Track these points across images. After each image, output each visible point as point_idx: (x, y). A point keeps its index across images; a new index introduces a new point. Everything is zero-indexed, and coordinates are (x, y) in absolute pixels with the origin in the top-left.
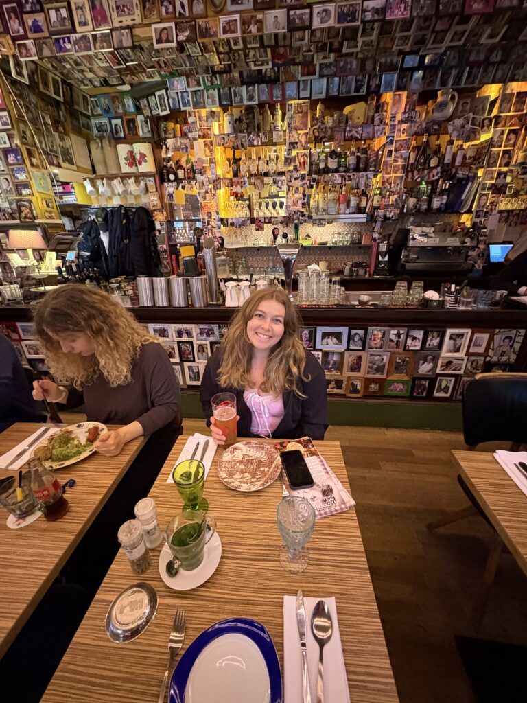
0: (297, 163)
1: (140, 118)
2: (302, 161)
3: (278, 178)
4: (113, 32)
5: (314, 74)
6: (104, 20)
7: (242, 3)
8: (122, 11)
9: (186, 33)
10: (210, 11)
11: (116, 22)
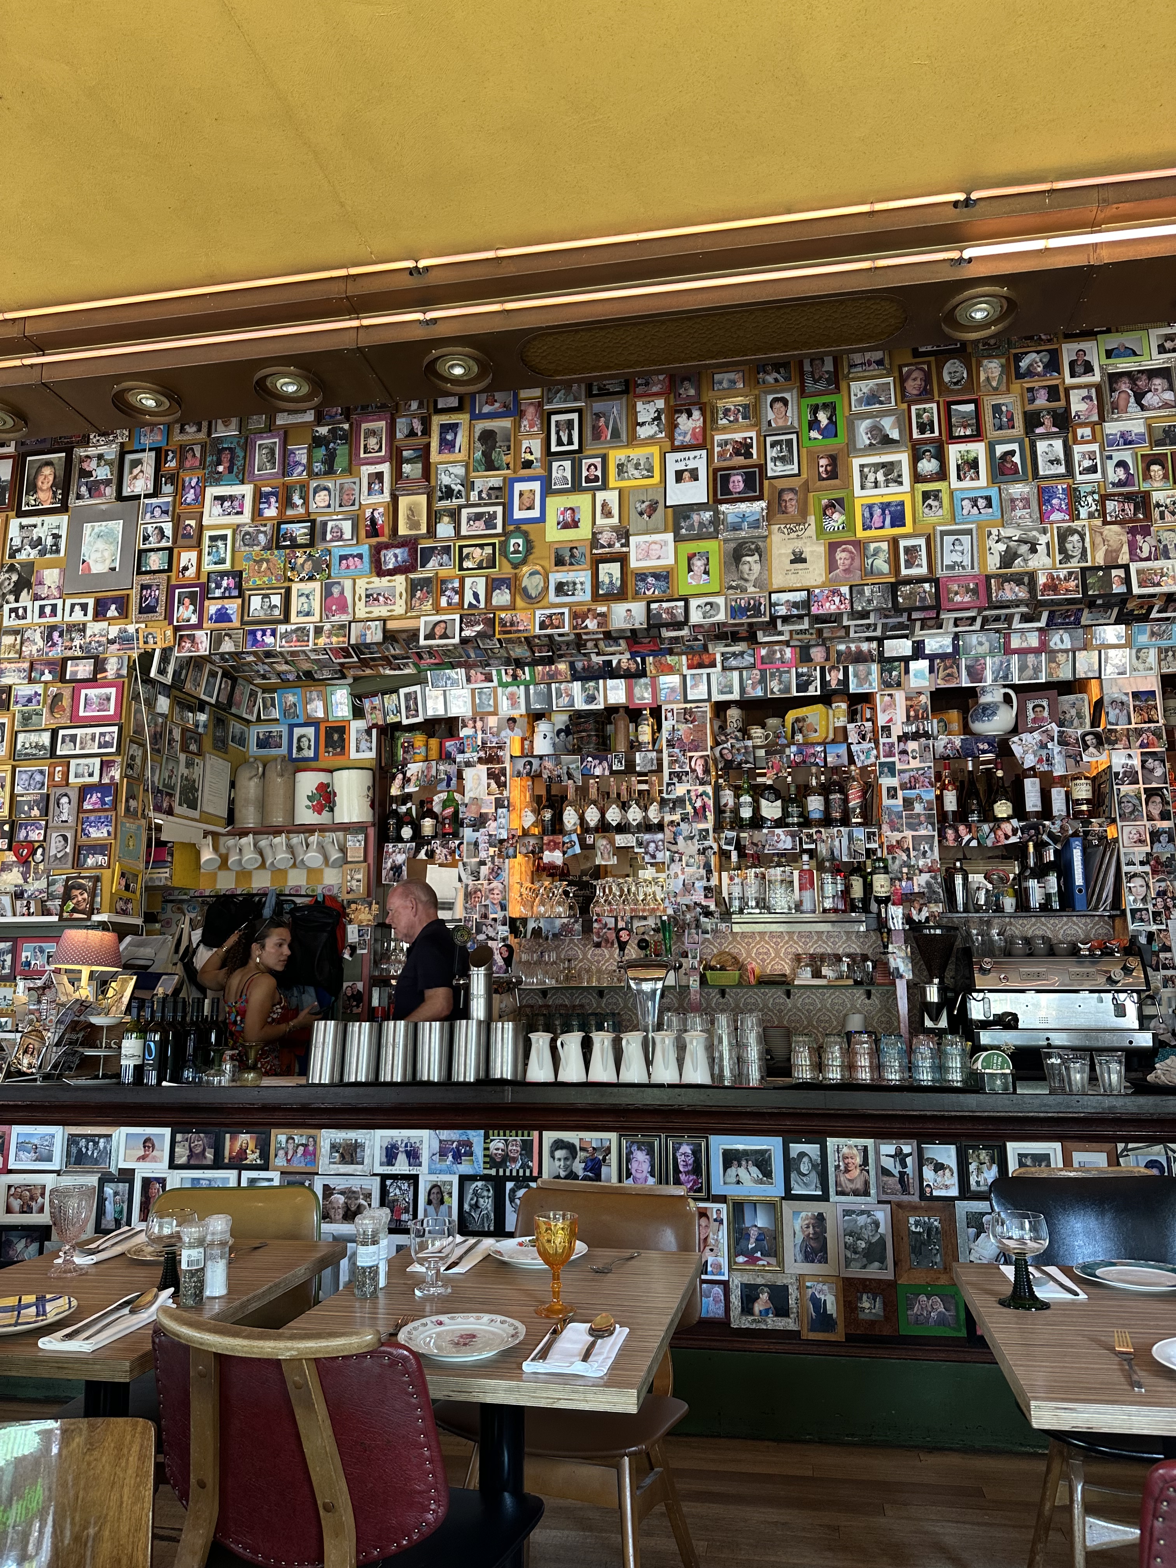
0: (689, 809)
1: (357, 726)
2: (698, 804)
3: (647, 837)
4: (353, 625)
5: (713, 665)
6: (343, 608)
7: (573, 594)
8: (375, 600)
9: (478, 628)
10: (520, 603)
11: (361, 613)
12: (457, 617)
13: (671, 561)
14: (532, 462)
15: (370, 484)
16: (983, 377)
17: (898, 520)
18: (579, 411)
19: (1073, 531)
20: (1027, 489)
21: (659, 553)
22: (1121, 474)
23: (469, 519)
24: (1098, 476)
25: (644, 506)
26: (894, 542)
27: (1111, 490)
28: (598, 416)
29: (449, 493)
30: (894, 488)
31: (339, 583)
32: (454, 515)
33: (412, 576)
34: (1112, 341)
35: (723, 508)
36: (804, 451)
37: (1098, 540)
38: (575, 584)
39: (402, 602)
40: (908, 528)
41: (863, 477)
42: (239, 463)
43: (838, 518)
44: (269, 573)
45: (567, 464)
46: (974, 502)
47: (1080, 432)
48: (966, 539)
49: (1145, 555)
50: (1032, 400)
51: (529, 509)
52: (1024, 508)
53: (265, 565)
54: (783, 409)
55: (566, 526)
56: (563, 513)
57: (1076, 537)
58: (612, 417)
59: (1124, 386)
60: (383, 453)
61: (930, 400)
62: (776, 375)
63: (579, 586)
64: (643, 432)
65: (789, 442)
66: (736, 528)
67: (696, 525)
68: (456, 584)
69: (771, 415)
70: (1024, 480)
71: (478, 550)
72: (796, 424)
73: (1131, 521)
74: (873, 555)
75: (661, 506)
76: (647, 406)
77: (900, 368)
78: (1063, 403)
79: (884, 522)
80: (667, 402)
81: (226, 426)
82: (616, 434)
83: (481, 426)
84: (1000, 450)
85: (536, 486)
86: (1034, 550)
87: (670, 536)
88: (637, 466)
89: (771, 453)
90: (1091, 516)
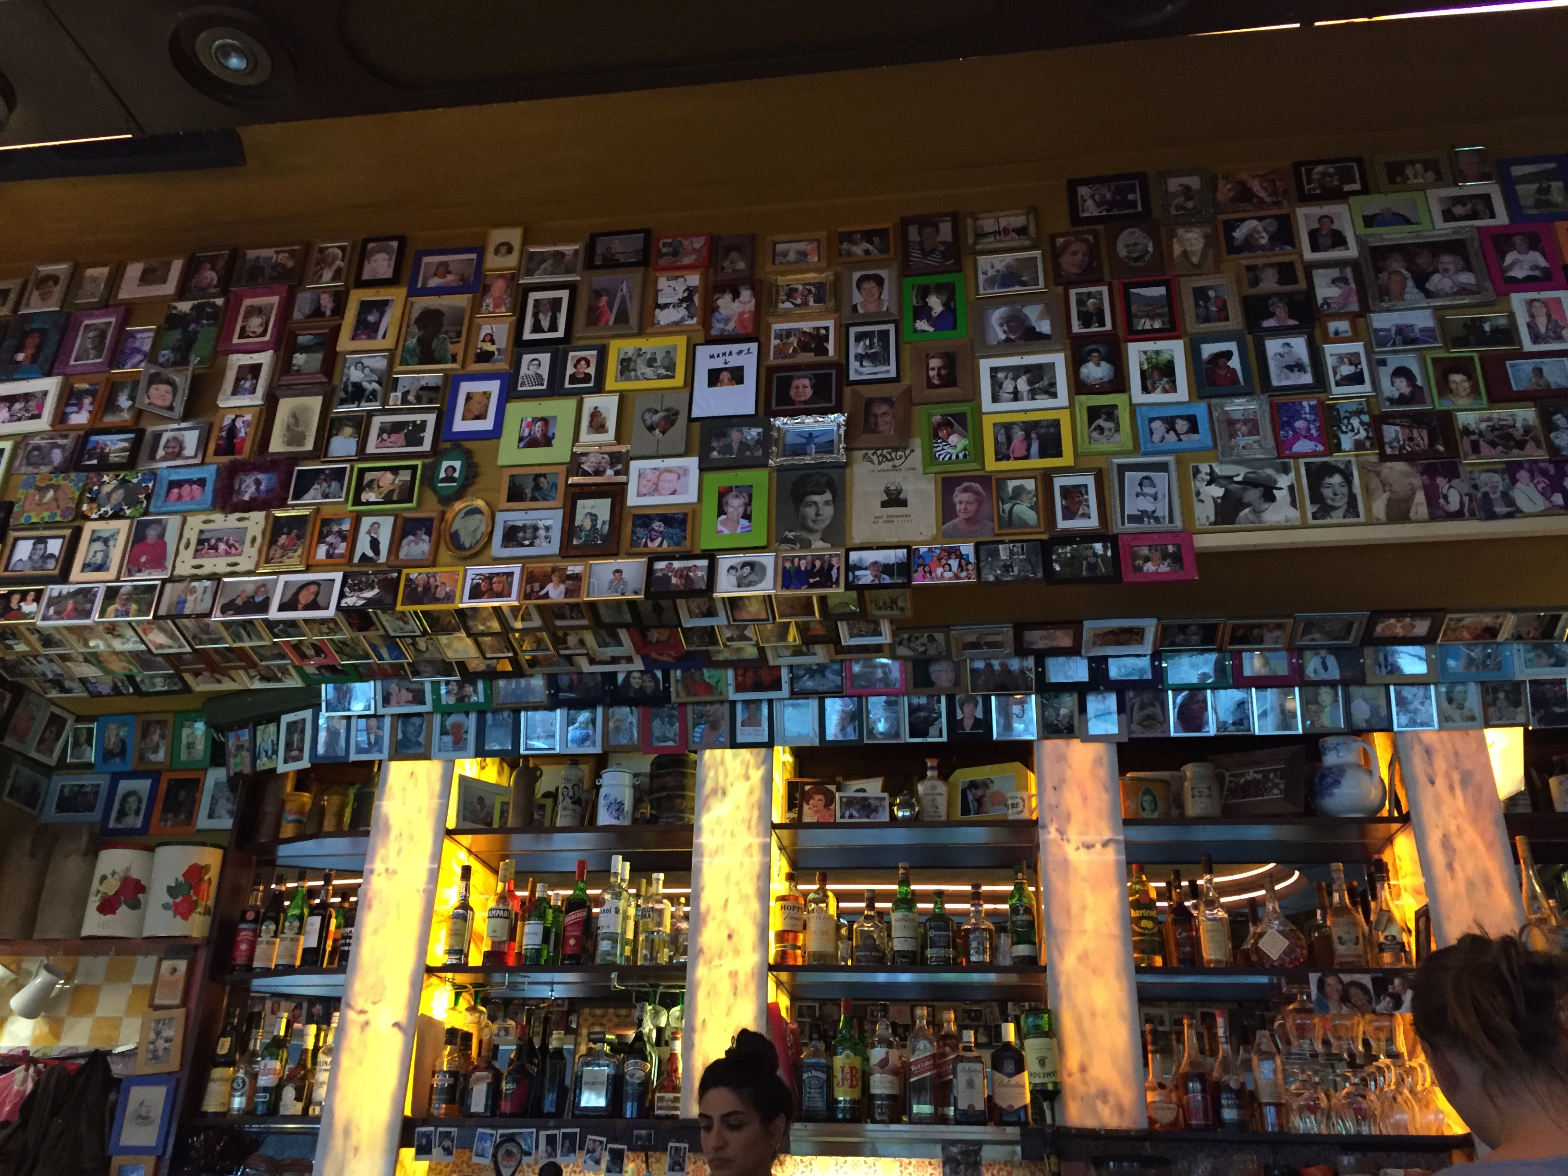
1: (215, 776)
4: (168, 586)
5: (776, 687)
6: (158, 560)
7: (531, 545)
8: (211, 547)
9: (369, 594)
10: (445, 555)
11: (184, 568)
12: (338, 576)
13: (691, 497)
14: (493, 353)
15: (238, 380)
16: (1177, 250)
17: (1051, 447)
18: (572, 287)
19: (1330, 470)
20: (1253, 406)
21: (673, 486)
22: (1402, 386)
23: (382, 430)
24: (1366, 388)
25: (656, 418)
26: (1046, 478)
27: (1388, 408)
28: (598, 294)
29: (357, 393)
30: (1043, 402)
31: (159, 522)
32: (361, 425)
33: (279, 514)
34: (1374, 204)
35: (780, 422)
36: (906, 350)
37: (1375, 483)
38: (536, 528)
39: (254, 552)
40: (1067, 459)
41: (996, 385)
42: (49, 350)
43: (957, 442)
44: (54, 504)
45: (545, 358)
46: (1170, 423)
47: (1333, 326)
48: (1159, 477)
49: (1454, 506)
50: (1255, 282)
51: (477, 418)
52: (1250, 433)
53: (51, 494)
54: (875, 290)
55: (531, 442)
56: (529, 425)
57: (1337, 479)
58: (619, 295)
59: (1397, 265)
60: (267, 338)
61: (1099, 282)
62: (866, 246)
63: (542, 533)
64: (665, 317)
65: (885, 335)
66: (798, 450)
67: (735, 446)
68: (346, 526)
69: (857, 298)
70: (1247, 393)
71: (389, 476)
72: (894, 310)
73: (1423, 455)
74: (1012, 498)
75: (682, 420)
76: (673, 283)
77: (1053, 238)
78: (1303, 285)
79: (1028, 449)
80: (704, 279)
81: (44, 300)
82: (622, 318)
83: (422, 303)
84: (1208, 350)
85: (494, 387)
86: (1269, 497)
87: (692, 463)
88: (651, 363)
89: (856, 349)
90: (1359, 445)
